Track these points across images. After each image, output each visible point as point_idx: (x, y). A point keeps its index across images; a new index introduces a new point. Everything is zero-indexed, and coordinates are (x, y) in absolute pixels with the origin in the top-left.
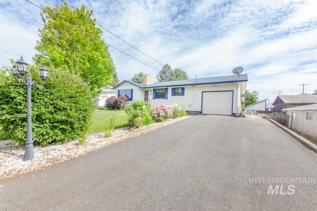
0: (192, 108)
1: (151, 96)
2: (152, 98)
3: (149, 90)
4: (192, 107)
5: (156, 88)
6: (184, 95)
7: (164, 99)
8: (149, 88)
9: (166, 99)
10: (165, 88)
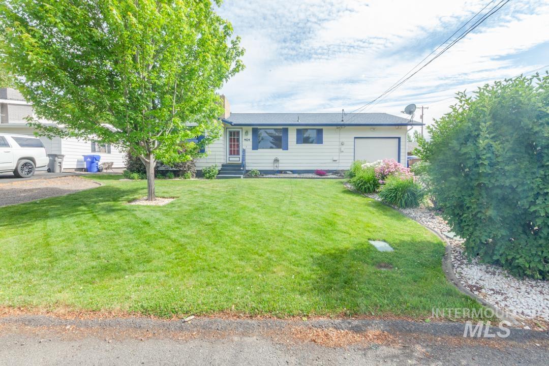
0: (337, 165)
1: (246, 142)
2: (251, 147)
3: (240, 130)
4: (339, 163)
5: (259, 127)
6: (322, 143)
7: (281, 150)
8: (241, 127)
9: (283, 149)
10: (281, 127)
